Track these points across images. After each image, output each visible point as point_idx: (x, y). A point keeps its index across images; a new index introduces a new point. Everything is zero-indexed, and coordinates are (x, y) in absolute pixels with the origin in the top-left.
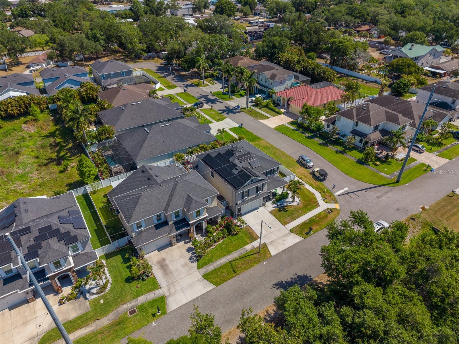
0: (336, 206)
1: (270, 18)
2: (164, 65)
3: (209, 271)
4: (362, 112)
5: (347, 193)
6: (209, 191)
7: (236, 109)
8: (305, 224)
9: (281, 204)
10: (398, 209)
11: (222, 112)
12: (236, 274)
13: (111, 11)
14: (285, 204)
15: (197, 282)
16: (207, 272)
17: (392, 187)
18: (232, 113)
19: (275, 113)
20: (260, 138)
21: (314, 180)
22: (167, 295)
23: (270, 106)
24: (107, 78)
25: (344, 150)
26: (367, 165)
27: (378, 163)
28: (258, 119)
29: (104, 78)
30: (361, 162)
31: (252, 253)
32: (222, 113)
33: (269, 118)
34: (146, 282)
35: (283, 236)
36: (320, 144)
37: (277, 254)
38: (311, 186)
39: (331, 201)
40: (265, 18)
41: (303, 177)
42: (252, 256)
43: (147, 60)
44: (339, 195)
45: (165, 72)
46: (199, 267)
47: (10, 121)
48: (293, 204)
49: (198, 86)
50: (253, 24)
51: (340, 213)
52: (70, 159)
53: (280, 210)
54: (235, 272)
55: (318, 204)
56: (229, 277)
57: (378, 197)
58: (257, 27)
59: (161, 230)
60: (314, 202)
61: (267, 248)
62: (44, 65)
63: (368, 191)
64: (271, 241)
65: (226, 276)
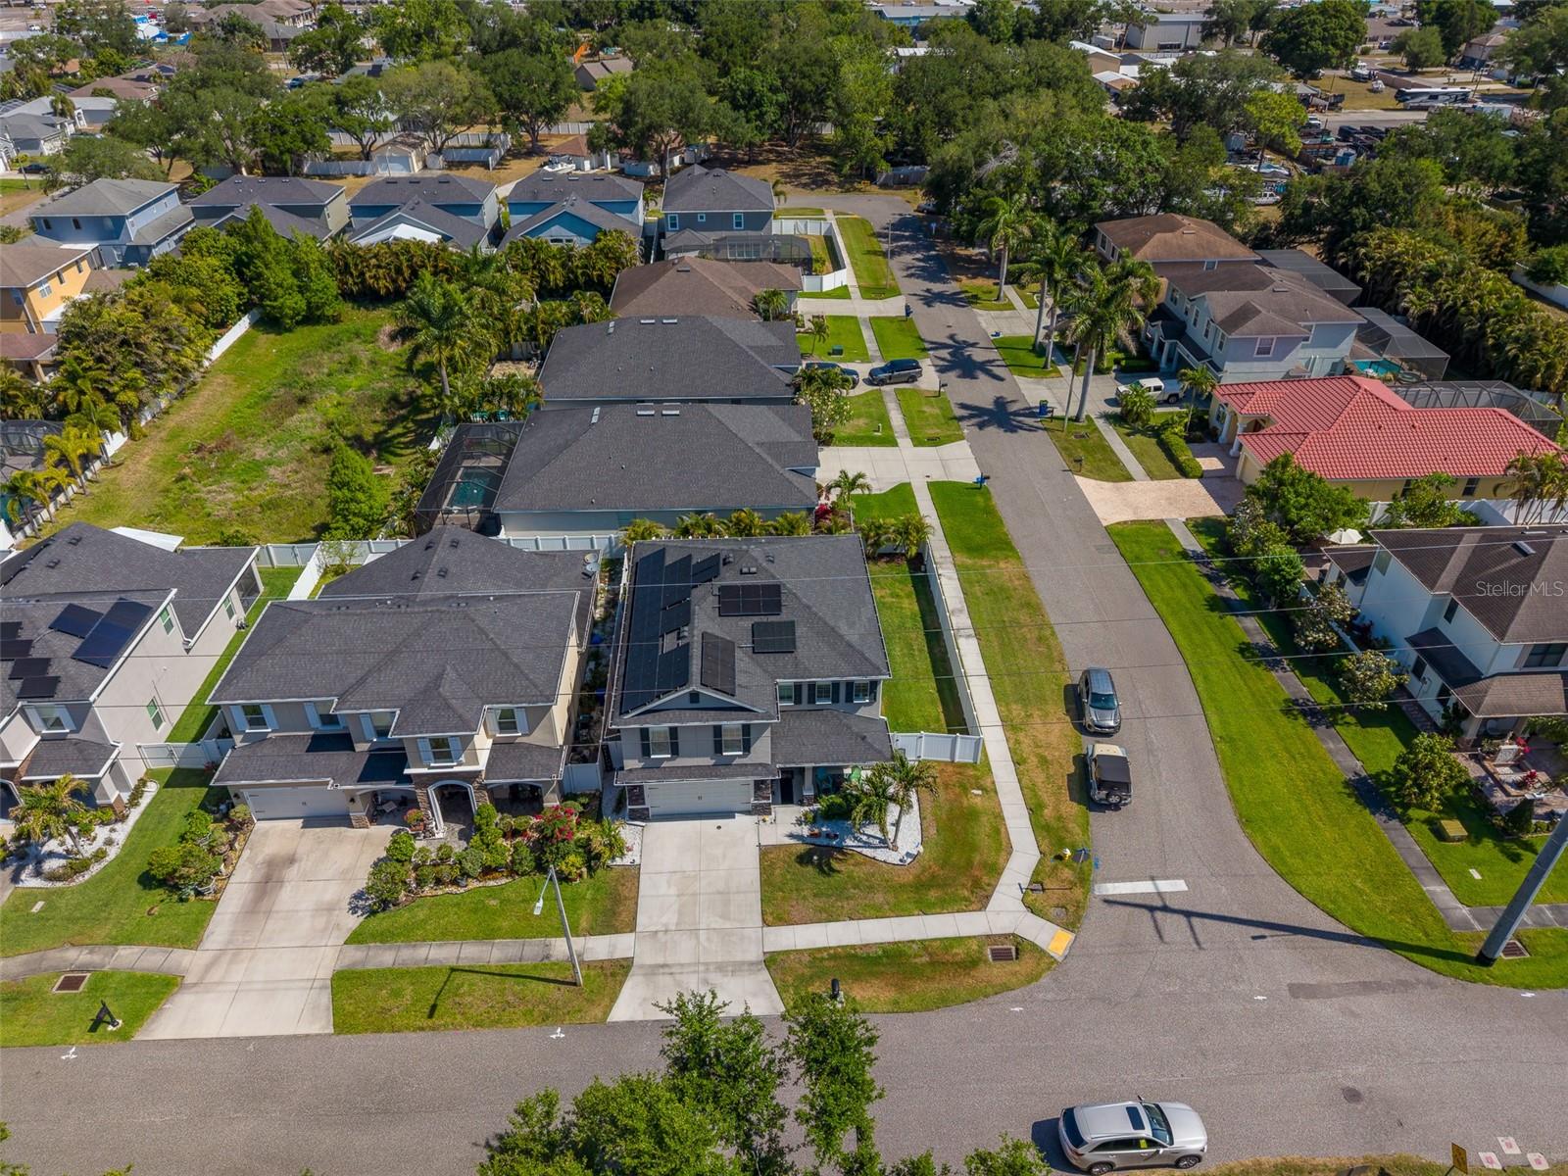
0: (1054, 940)
1: (1522, 86)
2: (929, 212)
3: (370, 967)
4: (1504, 557)
5: (1158, 903)
6: (525, 683)
7: (1032, 415)
8: (855, 956)
9: (828, 835)
10: (1353, 1095)
11: (965, 413)
12: (430, 1022)
13: (915, 18)
14: (849, 842)
15: (302, 984)
16: (359, 968)
17: (1425, 974)
18: (1000, 426)
19: (1170, 467)
20: (1013, 549)
21: (1065, 792)
22: (189, 979)
23: (1167, 435)
24: (683, 228)
25: (1334, 711)
26: (1392, 816)
27: (1454, 827)
28: (1079, 472)
29: (673, 225)
30: (1372, 793)
31: (551, 976)
32: (961, 419)
33: (1130, 478)
34: (182, 908)
35: (721, 968)
36: (1245, 650)
37: (631, 1023)
38: (1034, 810)
39: (1053, 911)
40: (1499, 80)
41: (1033, 761)
42: (541, 986)
43: (891, 188)
44: (1109, 902)
45: (907, 238)
46: (356, 938)
47: (367, 309)
48: (881, 855)
49: (970, 303)
50: (1412, 103)
51: (1045, 980)
52: (399, 451)
53: (803, 859)
54: (431, 1015)
55: (988, 898)
56: (398, 1023)
57: (1297, 990)
58: (1422, 116)
59: (322, 758)
60: (976, 884)
61: (622, 984)
62: (587, 165)
63: (1274, 942)
64: (661, 961)
65: (396, 1011)
